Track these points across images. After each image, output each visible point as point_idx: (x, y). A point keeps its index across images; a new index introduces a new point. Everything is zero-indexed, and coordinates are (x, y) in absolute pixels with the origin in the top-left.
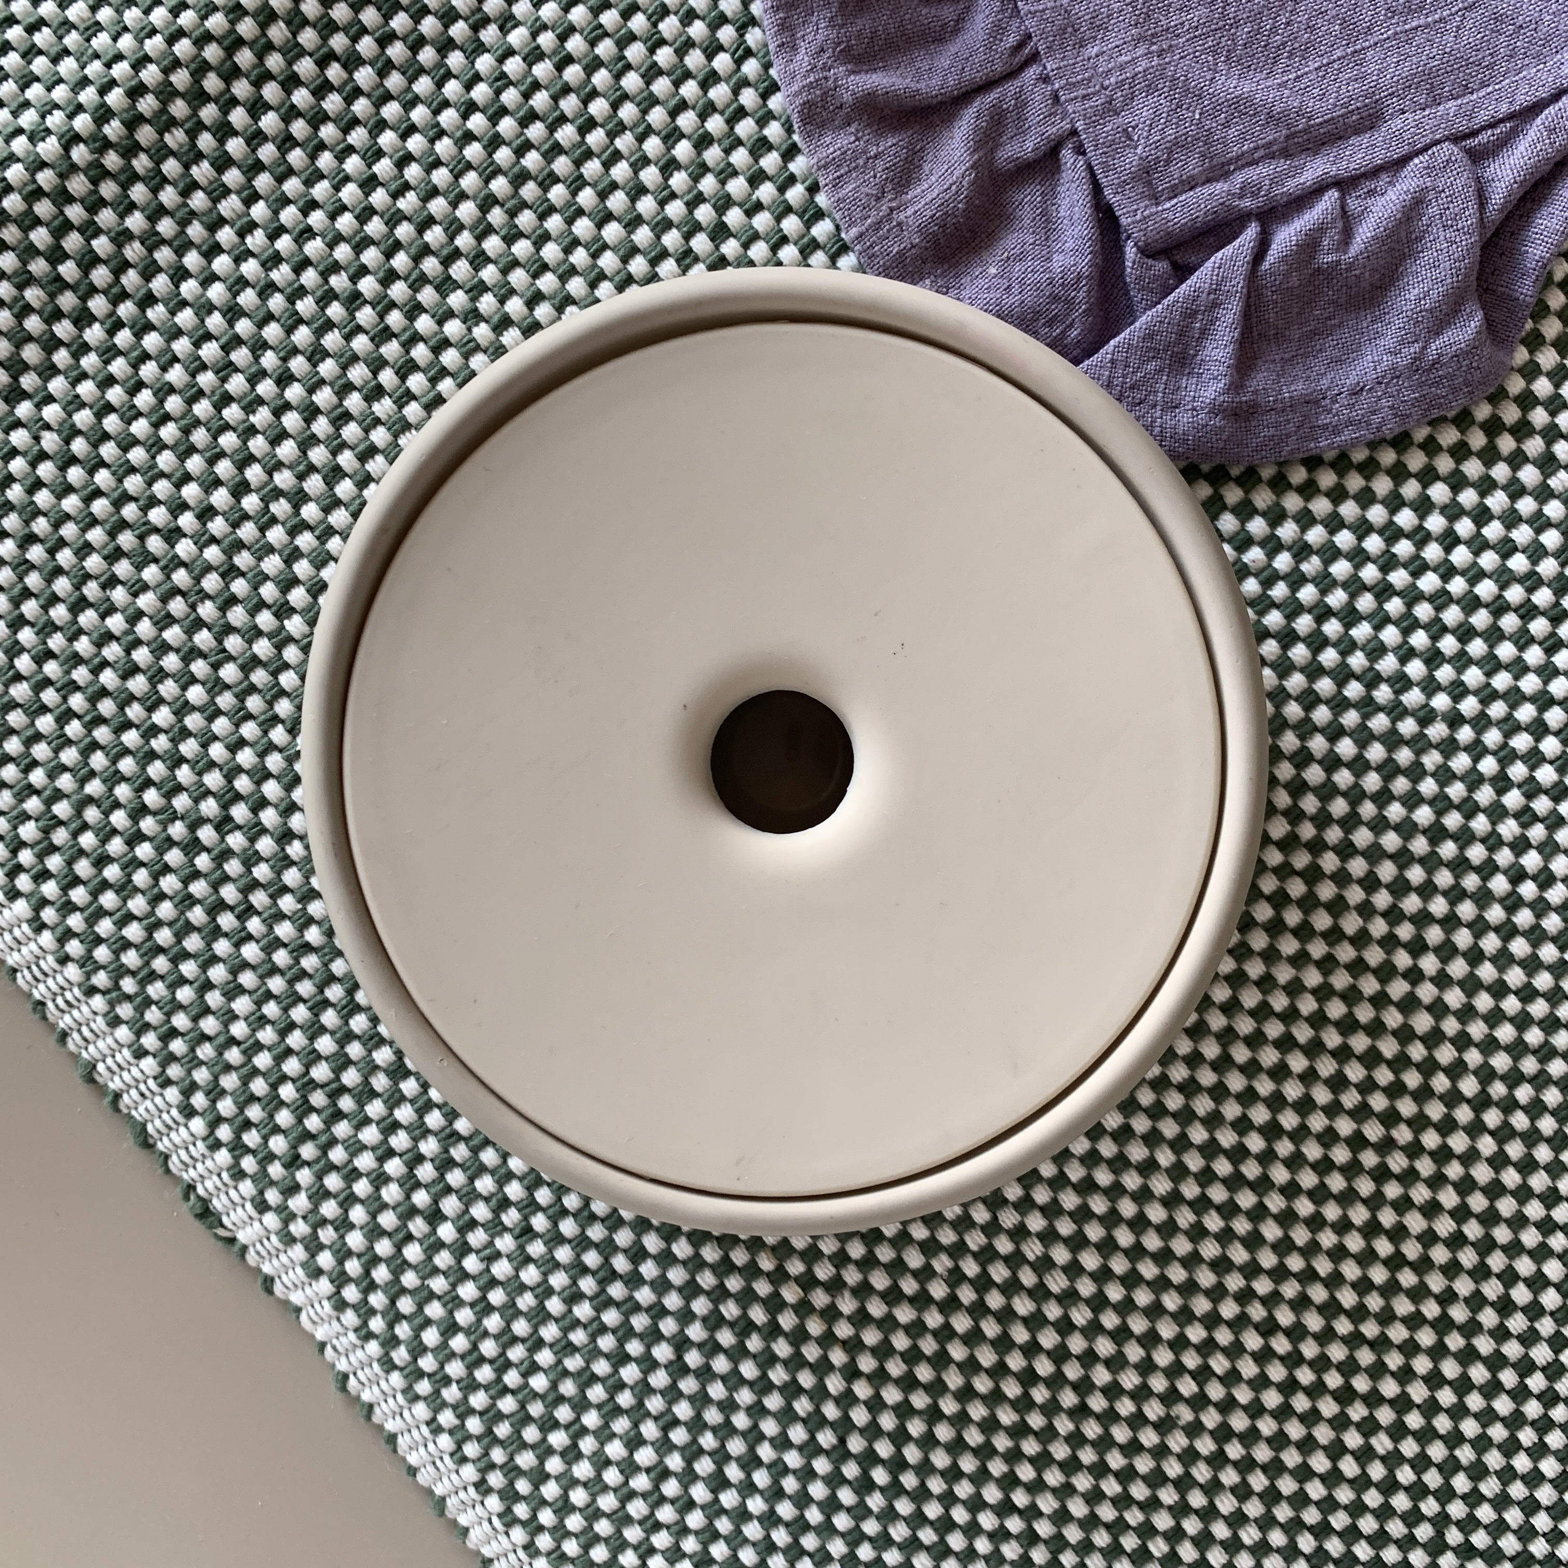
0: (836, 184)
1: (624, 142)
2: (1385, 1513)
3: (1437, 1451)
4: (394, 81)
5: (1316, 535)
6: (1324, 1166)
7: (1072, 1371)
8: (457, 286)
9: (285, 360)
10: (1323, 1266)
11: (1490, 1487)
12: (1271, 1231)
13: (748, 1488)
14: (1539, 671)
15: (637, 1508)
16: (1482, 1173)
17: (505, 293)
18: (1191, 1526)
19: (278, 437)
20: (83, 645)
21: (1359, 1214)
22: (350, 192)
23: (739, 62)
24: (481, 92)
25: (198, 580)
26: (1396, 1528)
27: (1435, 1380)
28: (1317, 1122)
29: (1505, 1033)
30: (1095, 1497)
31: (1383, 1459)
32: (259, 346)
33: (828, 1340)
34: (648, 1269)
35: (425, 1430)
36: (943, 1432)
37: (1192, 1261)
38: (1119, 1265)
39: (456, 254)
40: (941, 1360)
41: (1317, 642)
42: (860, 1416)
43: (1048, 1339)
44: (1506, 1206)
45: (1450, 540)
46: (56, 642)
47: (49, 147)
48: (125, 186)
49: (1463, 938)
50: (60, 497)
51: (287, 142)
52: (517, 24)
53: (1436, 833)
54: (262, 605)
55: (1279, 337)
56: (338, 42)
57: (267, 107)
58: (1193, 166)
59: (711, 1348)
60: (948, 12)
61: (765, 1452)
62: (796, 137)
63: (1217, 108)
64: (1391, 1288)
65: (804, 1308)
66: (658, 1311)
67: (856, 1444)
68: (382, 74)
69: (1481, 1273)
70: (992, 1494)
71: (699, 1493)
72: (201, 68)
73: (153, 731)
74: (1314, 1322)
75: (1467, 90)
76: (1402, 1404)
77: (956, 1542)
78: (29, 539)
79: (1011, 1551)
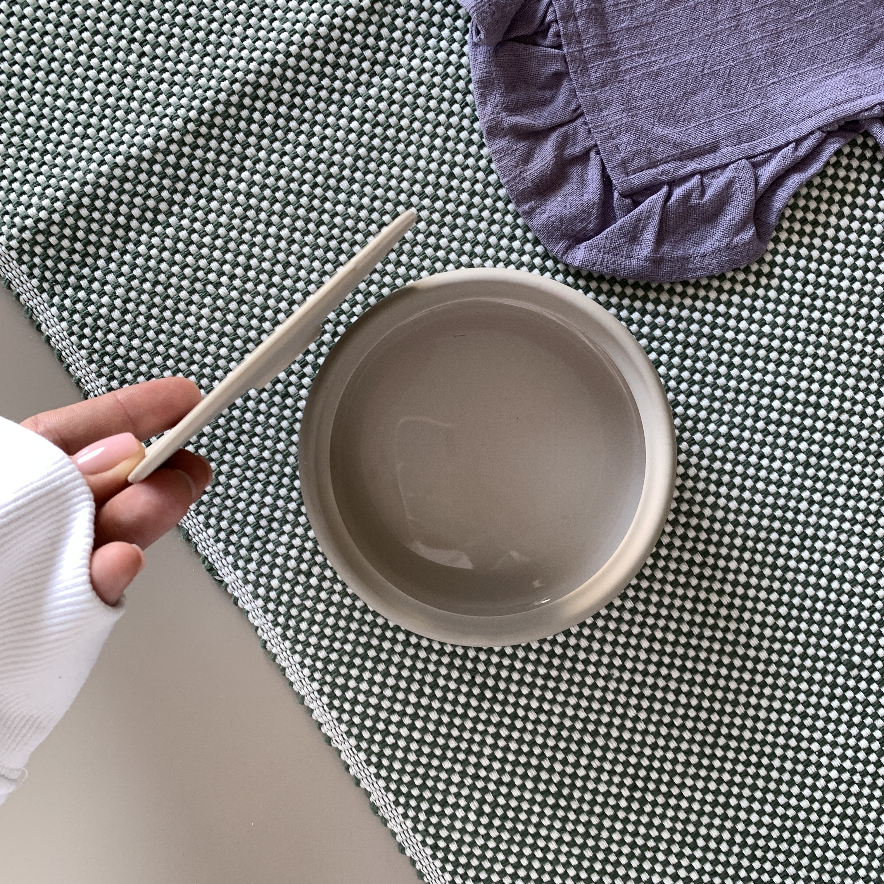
0: (499, 160)
1: (414, 137)
2: (697, 719)
3: (719, 694)
4: (322, 106)
5: (685, 313)
6: (677, 572)
7: (570, 653)
8: (342, 191)
9: (269, 216)
10: (676, 614)
11: (740, 710)
12: (655, 598)
13: (432, 697)
14: (773, 373)
15: (386, 704)
16: (742, 578)
17: (362, 195)
18: (617, 721)
19: (265, 248)
20: (177, 328)
21: (691, 593)
22: (300, 150)
23: (463, 108)
24: (357, 113)
25: (227, 304)
26: (701, 726)
27: (719, 664)
28: (675, 554)
29: (754, 521)
30: (577, 707)
31: (697, 697)
32: (259, 210)
35: (298, 666)
36: (516, 676)
37: (621, 609)
39: (343, 178)
41: (684, 357)
42: (481, 668)
43: (561, 638)
44: (751, 593)
45: (739, 318)
46: (165, 326)
47: (178, 123)
48: (208, 140)
49: (738, 481)
50: (171, 266)
51: (276, 127)
52: (373, 86)
53: (729, 437)
54: (253, 316)
55: (674, 232)
56: (300, 88)
57: (269, 112)
58: (643, 162)
60: (548, 94)
61: (441, 682)
62: (484, 140)
63: (654, 140)
64: (703, 625)
67: (479, 680)
68: (317, 102)
69: (740, 620)
70: (534, 704)
71: (413, 699)
72: (243, 95)
73: (204, 365)
74: (671, 637)
75: (753, 139)
76: (706, 673)
77: (519, 724)
78: (157, 283)
79: (541, 729)
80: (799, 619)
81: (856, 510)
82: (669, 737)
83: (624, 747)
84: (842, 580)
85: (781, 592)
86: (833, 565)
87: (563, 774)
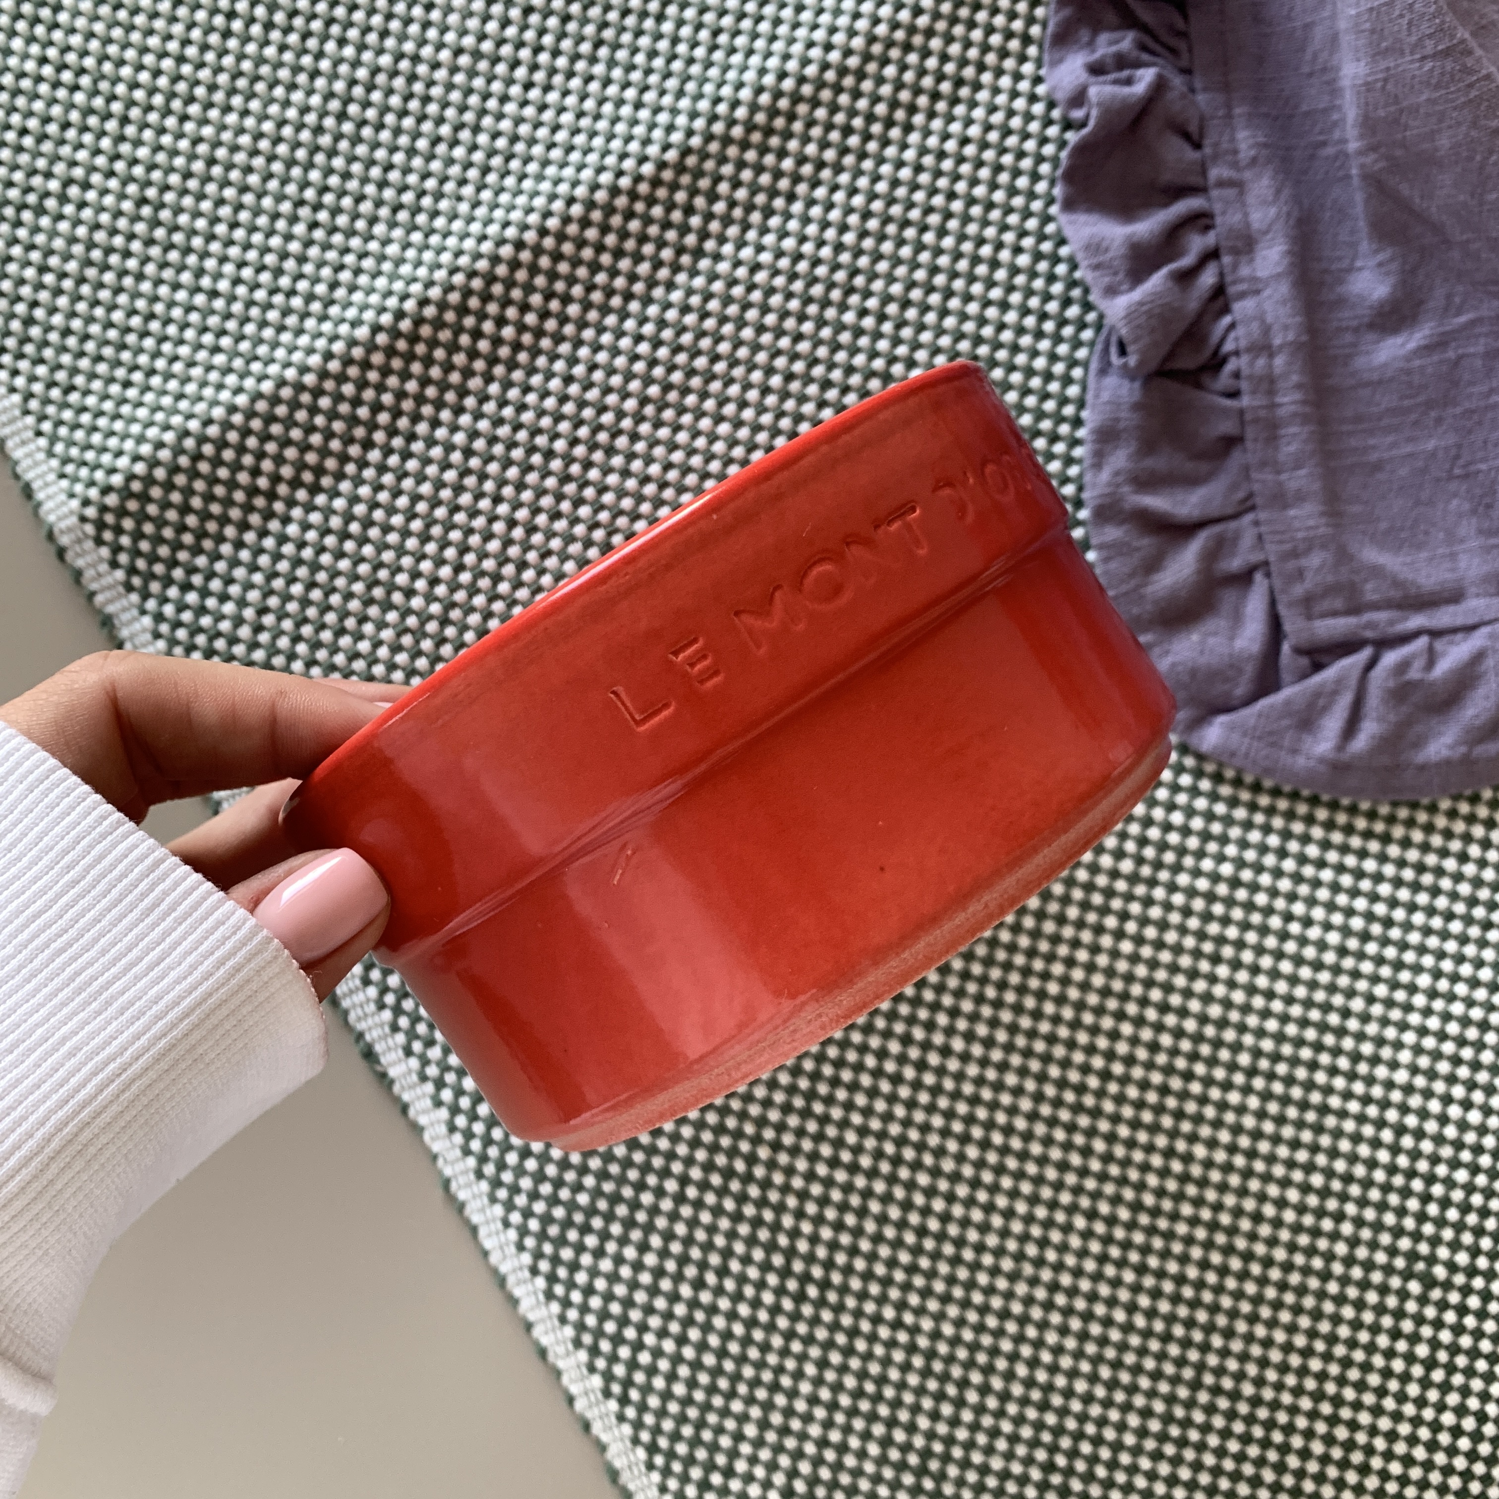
1: (738, 372)
2: (1161, 1356)
3: (1202, 1316)
4: (593, 315)
6: (1140, 1105)
7: (953, 1230)
8: (618, 452)
9: (499, 487)
10: (1134, 1175)
11: (1236, 1346)
13: (719, 1291)
15: (640, 1297)
17: (649, 460)
18: (1026, 1351)
19: (488, 537)
20: (339, 659)
21: (1161, 1141)
22: (555, 384)
23: (818, 328)
24: (648, 329)
25: (423, 624)
26: (1169, 1369)
27: (1204, 1265)
29: (1272, 1025)
30: (960, 1323)
31: (1164, 1318)
32: (483, 477)
33: (786, 1189)
35: (499, 1225)
36: (860, 1264)
37: (1042, 1161)
38: (992, 1158)
39: (620, 432)
40: (862, 1212)
42: (803, 1246)
43: (938, 1205)
44: (1264, 1147)
46: (321, 654)
47: (362, 332)
48: (408, 363)
49: (1247, 956)
50: (337, 559)
51: (517, 347)
52: (677, 288)
53: (1234, 883)
56: (559, 286)
57: (507, 322)
59: (704, 1186)
61: (735, 1266)
64: (1180, 1197)
65: (771, 1165)
66: (671, 1156)
67: (798, 1266)
68: (585, 310)
69: (1243, 1192)
70: (889, 1313)
71: (686, 1291)
72: (467, 292)
74: (1124, 1214)
76: (1180, 1280)
77: (861, 1345)
78: (312, 585)
79: (898, 1356)
80: (1344, 1197)
81: (1447, 1017)
82: (1113, 1385)
83: (1036, 1395)
84: (1419, 1134)
85: (1315, 1149)
86: (1404, 1109)
87: (931, 1435)
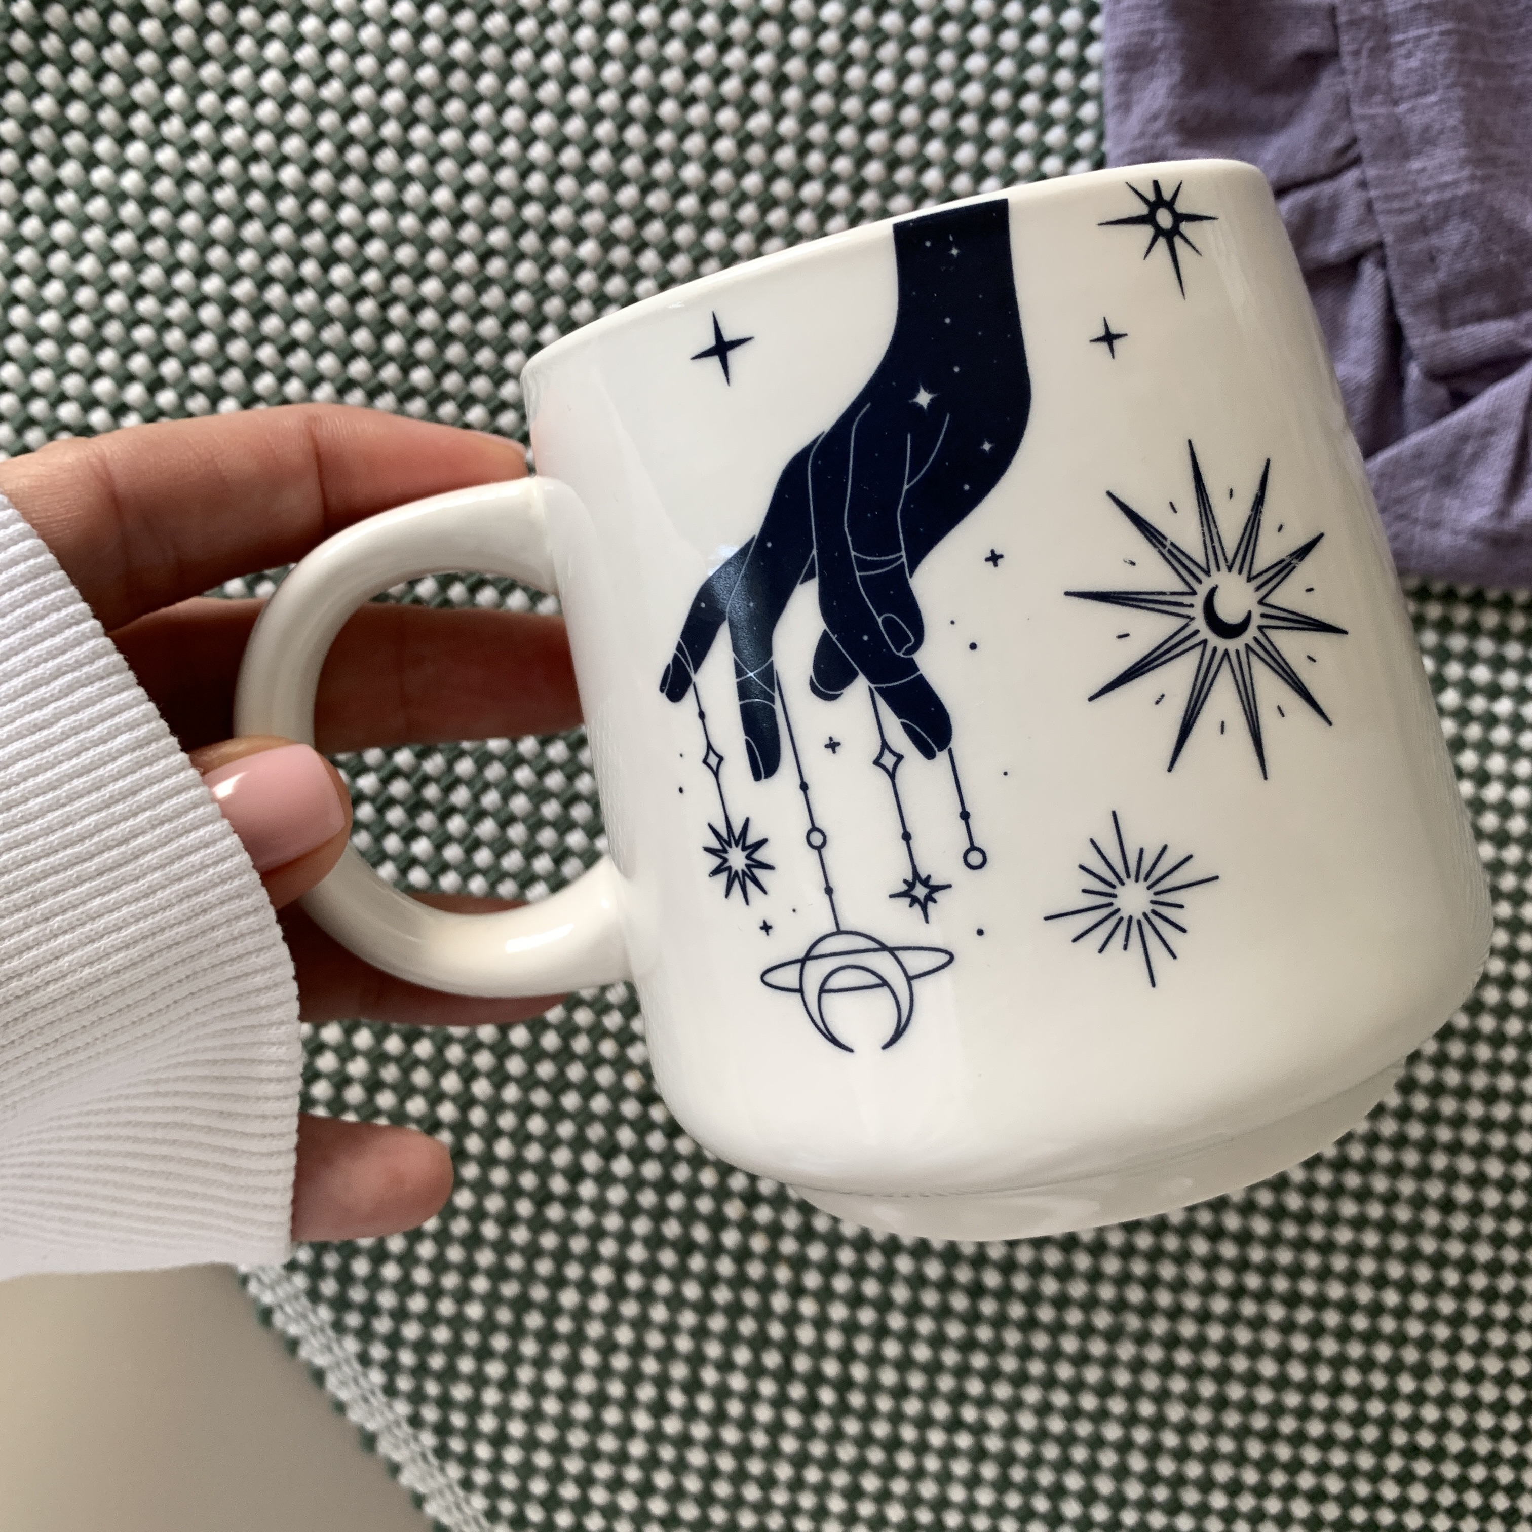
1: (556, 32)
2: (1331, 1416)
3: (1383, 1353)
7: (1021, 1283)
8: (382, 176)
9: (202, 251)
11: (1434, 1387)
13: (690, 1413)
15: (577, 1438)
16: (1424, 1073)
17: (432, 184)
18: (1141, 1435)
19: (195, 330)
22: (271, 79)
26: (1343, 1431)
27: (1380, 1281)
30: (1044, 1409)
31: (1330, 1362)
32: (175, 237)
33: (772, 1257)
34: (587, 1190)
35: (355, 1364)
36: (891, 1349)
39: (381, 144)
40: (887, 1276)
42: (806, 1335)
48: (33, 69)
51: (203, 26)
59: (651, 1269)
61: (710, 1376)
64: (1337, 1191)
65: (747, 1226)
66: (596, 1233)
67: (802, 1364)
69: (1423, 1173)
70: (941, 1411)
71: (642, 1421)
74: (1261, 1227)
76: (1348, 1306)
77: (905, 1460)
79: (960, 1468)
82: (1267, 1464)
83: (1161, 1494)
85: (1518, 1098)
